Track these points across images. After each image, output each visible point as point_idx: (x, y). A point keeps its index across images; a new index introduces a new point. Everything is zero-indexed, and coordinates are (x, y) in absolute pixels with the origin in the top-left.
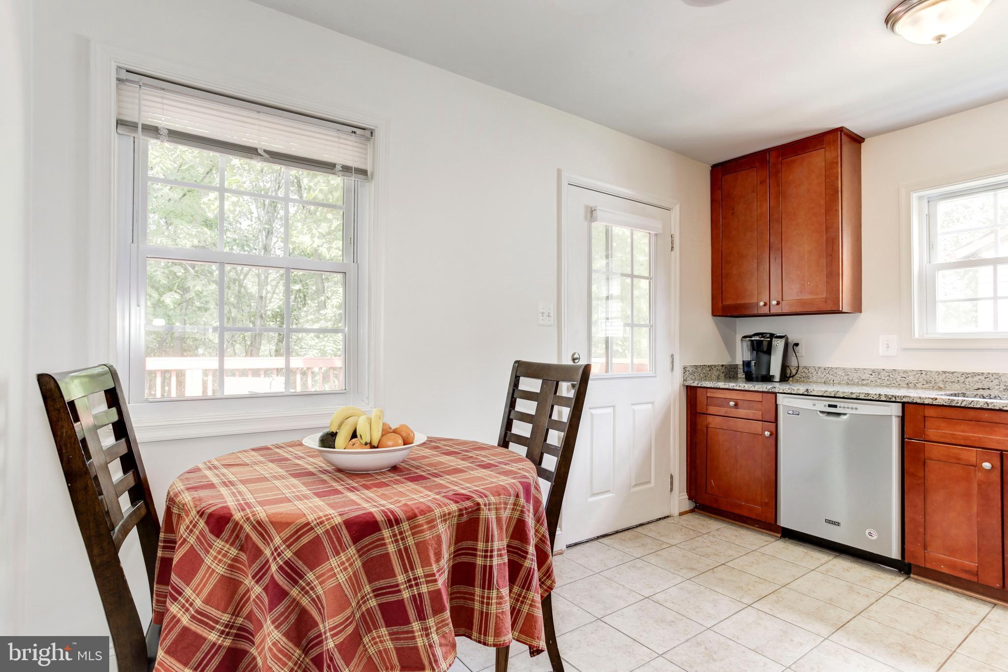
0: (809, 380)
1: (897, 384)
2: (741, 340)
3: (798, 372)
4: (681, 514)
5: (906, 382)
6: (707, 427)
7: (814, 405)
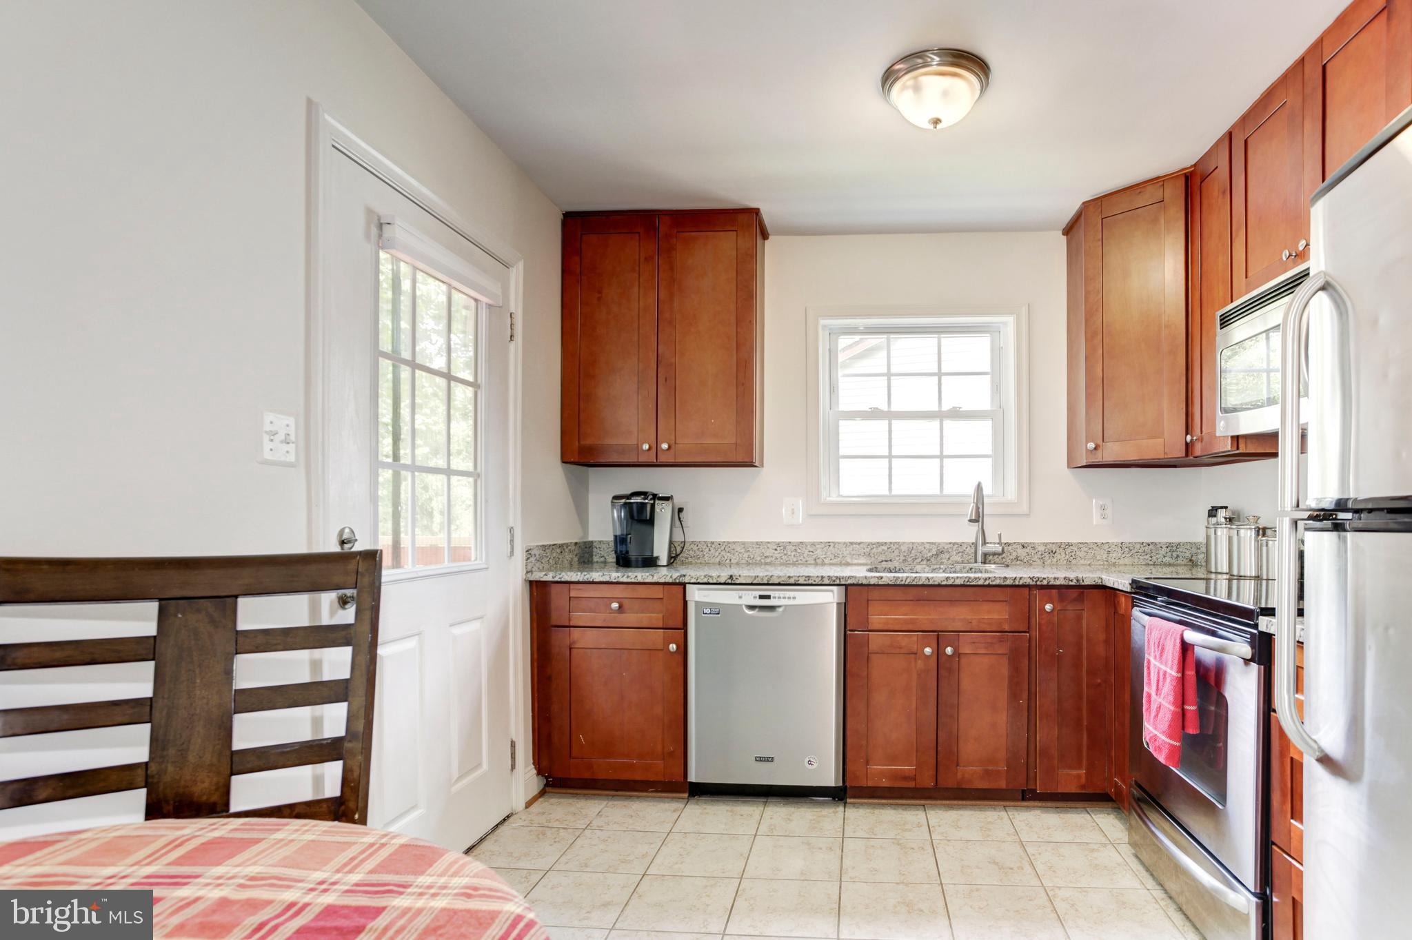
0: (699, 561)
1: (804, 560)
2: (612, 502)
3: (684, 550)
4: (529, 804)
5: (814, 557)
6: (570, 649)
7: (740, 597)
